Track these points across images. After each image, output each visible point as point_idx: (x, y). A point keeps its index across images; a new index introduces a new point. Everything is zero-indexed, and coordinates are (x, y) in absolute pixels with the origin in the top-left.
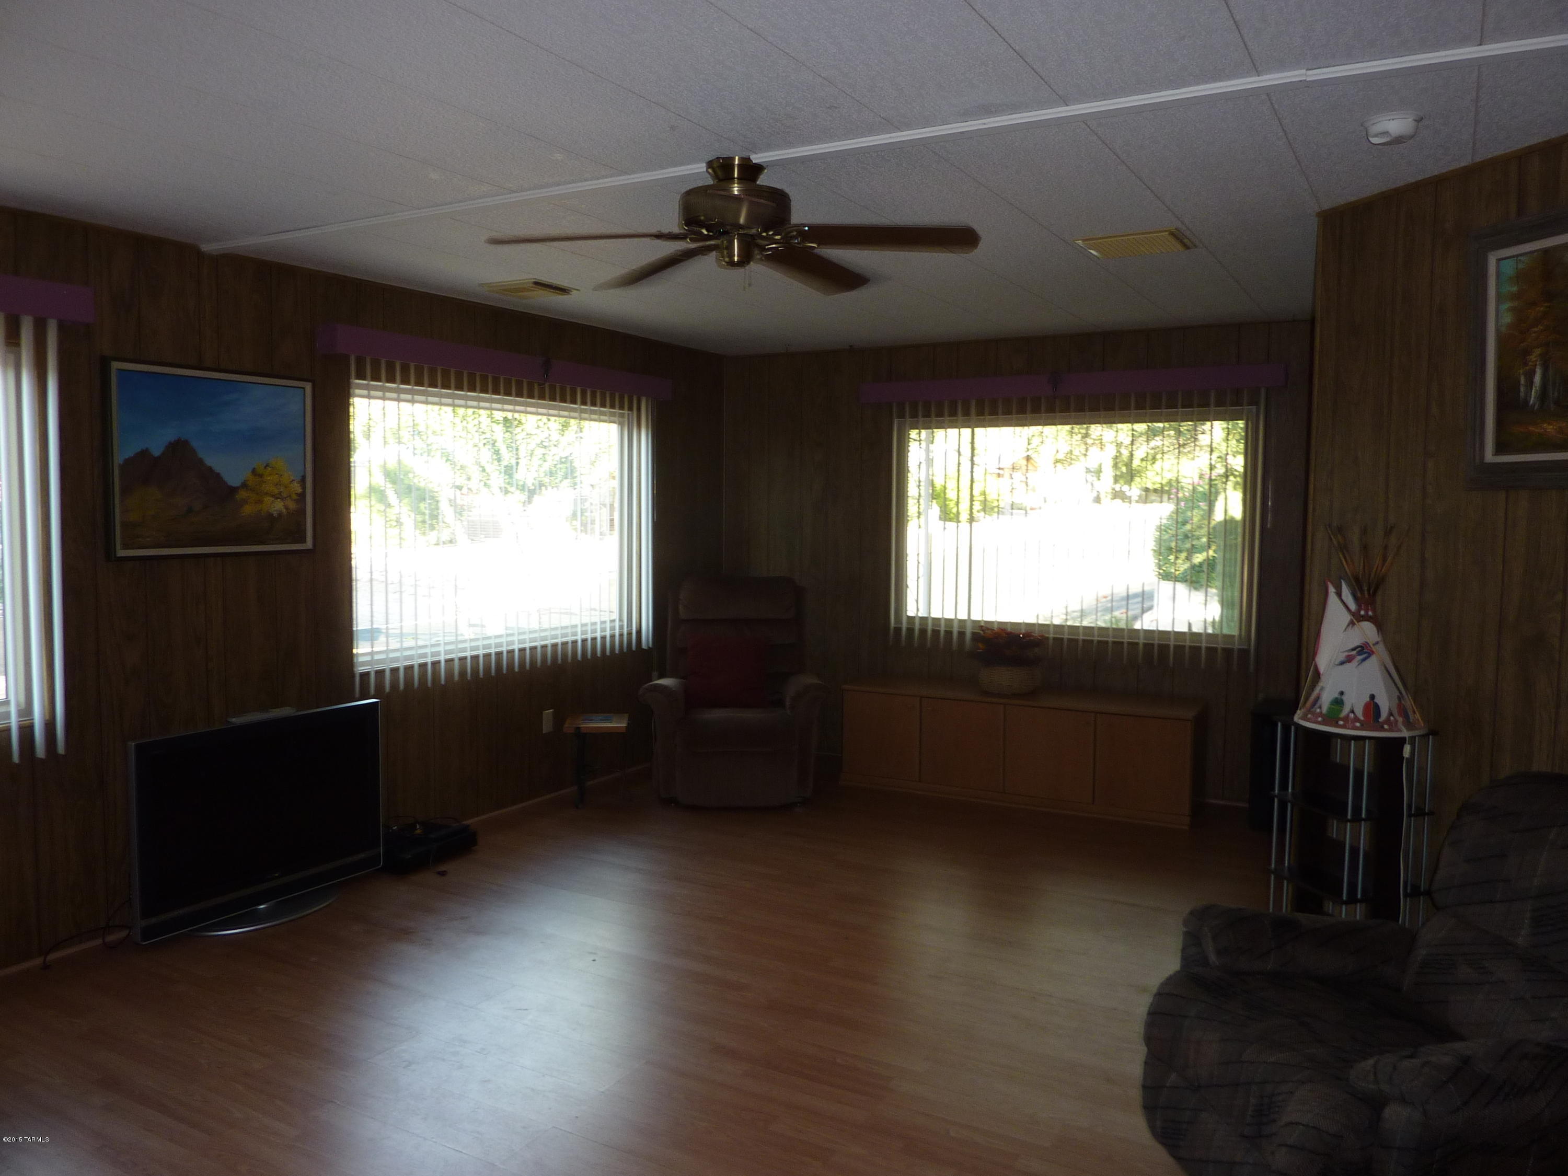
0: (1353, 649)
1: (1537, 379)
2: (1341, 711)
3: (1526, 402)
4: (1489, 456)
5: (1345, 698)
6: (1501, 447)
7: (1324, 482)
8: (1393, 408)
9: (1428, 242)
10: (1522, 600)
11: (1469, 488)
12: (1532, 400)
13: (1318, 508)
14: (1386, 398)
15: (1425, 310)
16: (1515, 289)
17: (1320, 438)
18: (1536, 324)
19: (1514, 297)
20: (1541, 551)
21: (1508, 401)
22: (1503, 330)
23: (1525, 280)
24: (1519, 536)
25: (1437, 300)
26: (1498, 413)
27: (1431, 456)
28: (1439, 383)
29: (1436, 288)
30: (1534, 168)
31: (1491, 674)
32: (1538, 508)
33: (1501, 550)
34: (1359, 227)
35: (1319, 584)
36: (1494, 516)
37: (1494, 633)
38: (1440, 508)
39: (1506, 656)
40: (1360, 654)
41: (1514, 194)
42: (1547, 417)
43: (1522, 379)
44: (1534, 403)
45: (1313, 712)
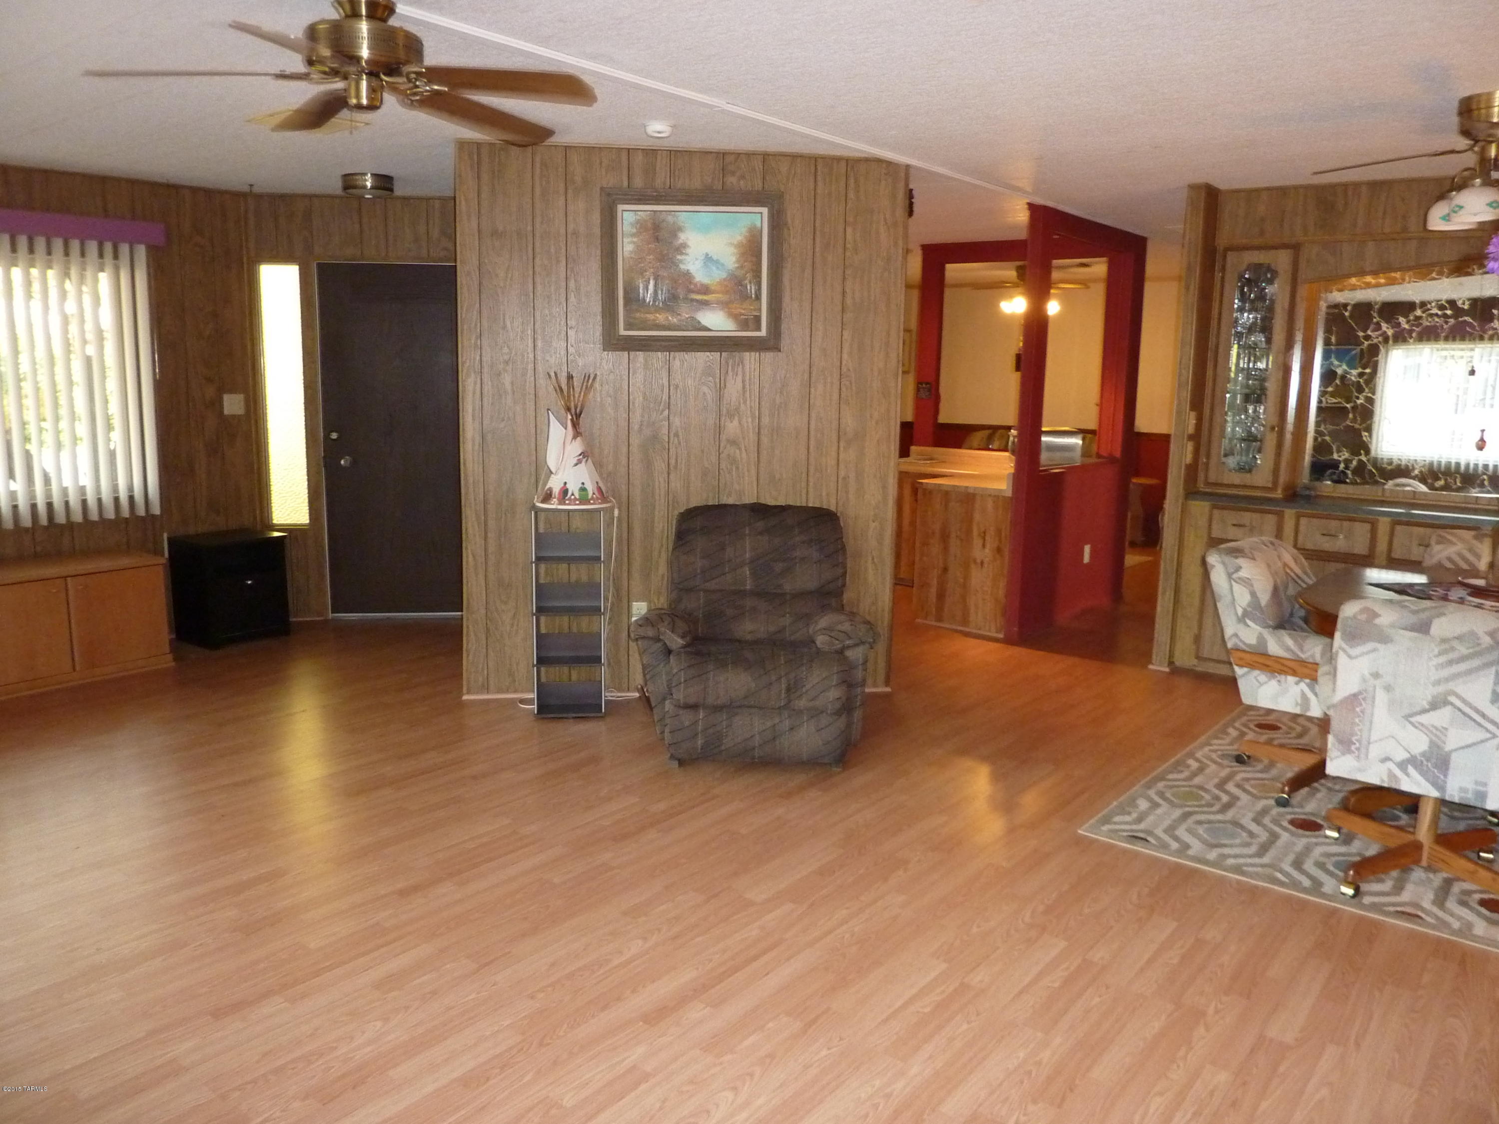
0: (580, 455)
1: (651, 287)
2: (588, 495)
3: (644, 300)
4: (623, 332)
6: (629, 326)
7: (473, 342)
8: (538, 294)
9: (562, 185)
10: (643, 416)
11: (604, 350)
12: (648, 300)
13: (468, 361)
14: (531, 288)
15: (563, 231)
16: (634, 230)
17: (466, 310)
18: (649, 254)
19: (633, 235)
20: (654, 387)
21: (632, 298)
22: (626, 254)
23: (641, 227)
24: (638, 379)
25: (571, 227)
26: (625, 305)
27: (571, 328)
28: (575, 281)
29: (570, 218)
30: (639, 159)
31: (624, 461)
32: (650, 363)
33: (626, 387)
34: (497, 160)
35: (473, 416)
36: (621, 367)
37: (625, 437)
38: (580, 362)
39: (634, 449)
40: (584, 457)
41: (625, 172)
42: (658, 310)
43: (641, 286)
44: (650, 301)
45: (570, 499)
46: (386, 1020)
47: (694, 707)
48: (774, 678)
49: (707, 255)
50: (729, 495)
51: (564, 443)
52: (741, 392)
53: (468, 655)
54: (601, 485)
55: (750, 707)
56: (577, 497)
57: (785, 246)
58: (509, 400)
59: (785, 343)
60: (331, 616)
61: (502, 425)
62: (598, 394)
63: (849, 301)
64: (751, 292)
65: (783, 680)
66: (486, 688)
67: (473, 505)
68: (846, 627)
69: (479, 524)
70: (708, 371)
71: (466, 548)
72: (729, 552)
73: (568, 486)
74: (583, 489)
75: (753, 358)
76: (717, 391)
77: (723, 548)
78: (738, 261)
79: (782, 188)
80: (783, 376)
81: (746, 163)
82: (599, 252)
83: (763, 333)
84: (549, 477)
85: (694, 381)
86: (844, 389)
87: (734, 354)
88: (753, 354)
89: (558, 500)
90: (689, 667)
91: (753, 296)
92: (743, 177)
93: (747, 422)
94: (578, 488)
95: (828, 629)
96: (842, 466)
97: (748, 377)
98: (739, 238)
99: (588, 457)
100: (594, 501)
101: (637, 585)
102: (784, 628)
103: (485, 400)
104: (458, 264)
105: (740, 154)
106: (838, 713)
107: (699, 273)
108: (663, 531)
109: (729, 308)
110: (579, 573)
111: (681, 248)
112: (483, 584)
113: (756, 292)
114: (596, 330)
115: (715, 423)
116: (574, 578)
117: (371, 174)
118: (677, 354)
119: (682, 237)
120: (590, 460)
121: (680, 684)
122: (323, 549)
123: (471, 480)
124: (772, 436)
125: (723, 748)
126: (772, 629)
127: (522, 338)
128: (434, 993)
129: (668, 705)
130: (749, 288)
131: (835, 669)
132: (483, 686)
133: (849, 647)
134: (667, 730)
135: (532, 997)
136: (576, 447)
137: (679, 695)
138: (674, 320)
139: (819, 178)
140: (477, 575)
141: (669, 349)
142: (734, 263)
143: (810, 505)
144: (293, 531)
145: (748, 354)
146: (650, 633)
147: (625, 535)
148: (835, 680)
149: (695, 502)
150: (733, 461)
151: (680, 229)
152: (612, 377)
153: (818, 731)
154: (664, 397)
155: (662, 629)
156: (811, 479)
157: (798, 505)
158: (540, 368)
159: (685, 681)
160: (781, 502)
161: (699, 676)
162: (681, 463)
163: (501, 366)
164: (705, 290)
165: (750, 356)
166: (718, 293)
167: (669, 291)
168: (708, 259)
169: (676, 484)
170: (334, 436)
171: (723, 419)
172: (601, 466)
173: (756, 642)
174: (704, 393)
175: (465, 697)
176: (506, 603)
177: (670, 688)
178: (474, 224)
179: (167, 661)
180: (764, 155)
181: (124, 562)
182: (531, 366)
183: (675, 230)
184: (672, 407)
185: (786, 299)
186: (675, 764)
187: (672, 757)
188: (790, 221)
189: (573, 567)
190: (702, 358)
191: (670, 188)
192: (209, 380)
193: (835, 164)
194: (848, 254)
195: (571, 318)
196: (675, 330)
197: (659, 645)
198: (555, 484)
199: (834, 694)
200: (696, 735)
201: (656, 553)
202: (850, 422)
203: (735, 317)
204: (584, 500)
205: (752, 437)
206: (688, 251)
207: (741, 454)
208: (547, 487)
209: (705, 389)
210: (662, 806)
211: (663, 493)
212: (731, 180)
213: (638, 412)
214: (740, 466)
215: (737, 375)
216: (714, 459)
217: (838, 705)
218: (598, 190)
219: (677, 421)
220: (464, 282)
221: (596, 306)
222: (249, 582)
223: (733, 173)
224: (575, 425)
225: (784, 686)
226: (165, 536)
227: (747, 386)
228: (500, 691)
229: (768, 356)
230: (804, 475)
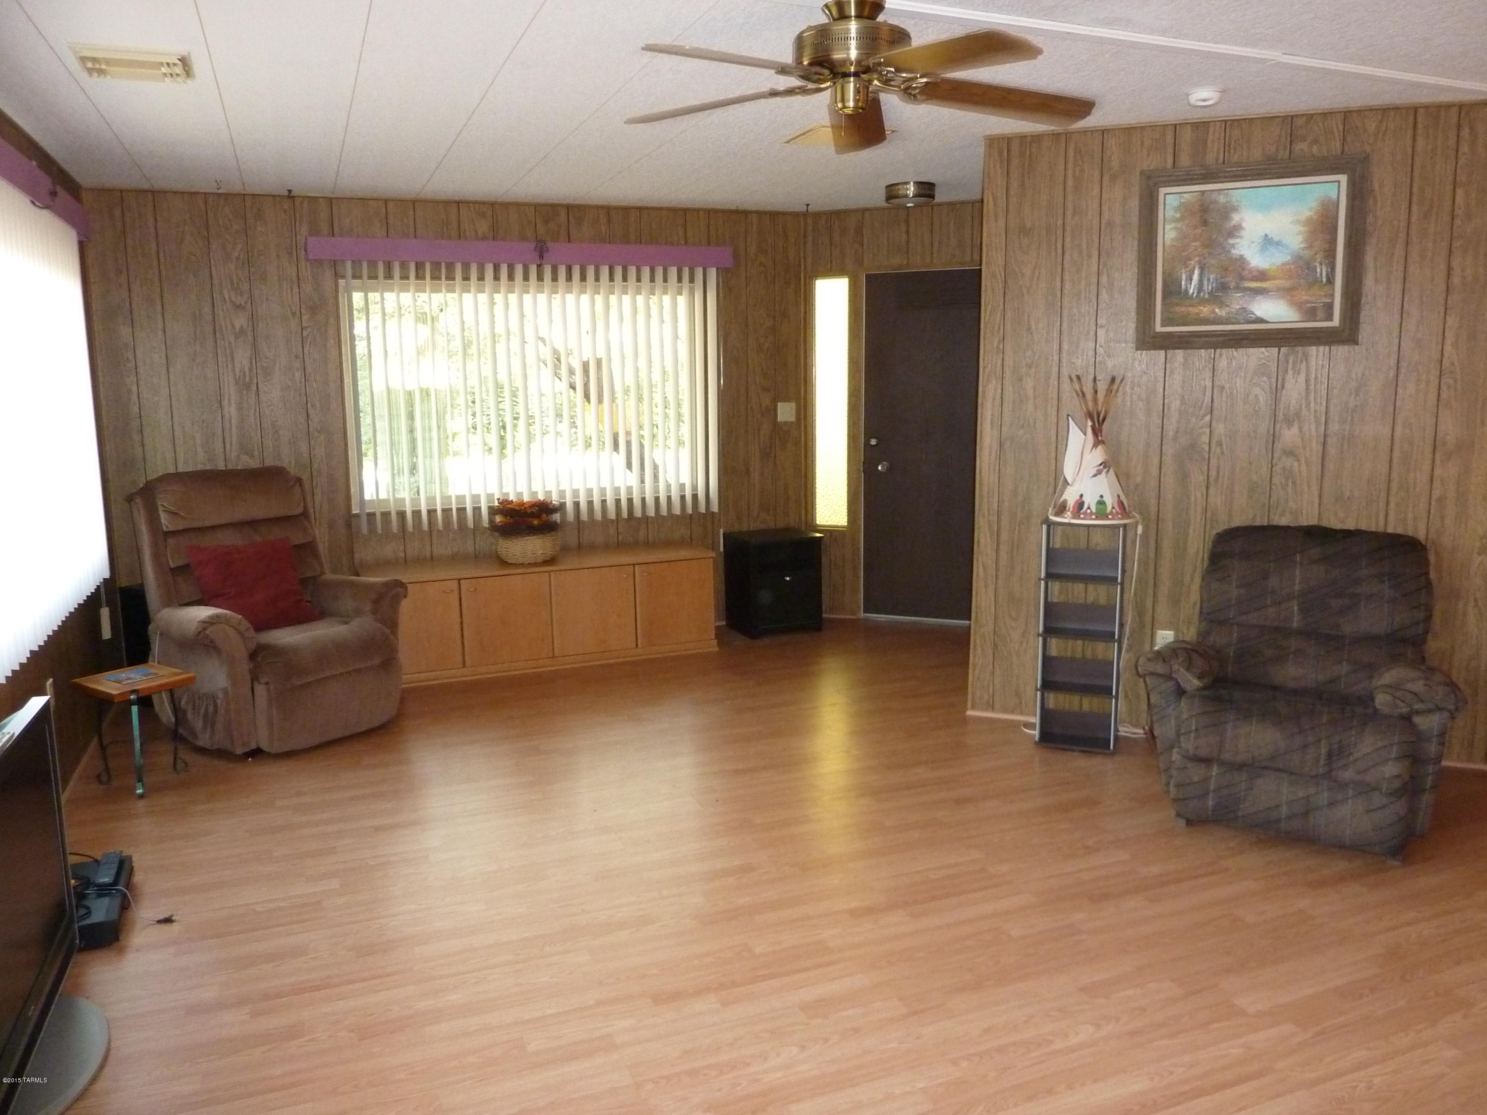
0: (1101, 465)
1: (1196, 277)
2: (1106, 509)
3: (1186, 291)
4: (1159, 328)
5: (1105, 499)
6: (1166, 322)
7: (995, 345)
8: (1066, 292)
9: (1097, 173)
10: (1178, 422)
11: (1137, 349)
12: (1191, 291)
13: (990, 365)
14: (1058, 284)
15: (1096, 222)
16: (1178, 215)
17: (990, 312)
18: (1195, 240)
19: (1177, 220)
20: (1194, 389)
21: (1173, 290)
22: (1168, 243)
23: (1186, 210)
24: (1176, 380)
25: (1106, 216)
26: (1164, 298)
27: (1102, 327)
28: (1108, 276)
29: (1105, 208)
30: (1187, 135)
31: (1154, 471)
32: (1191, 362)
33: (1162, 390)
34: (1028, 153)
35: (992, 423)
36: (1156, 368)
37: (1156, 445)
38: (1110, 363)
39: (1168, 460)
40: (1105, 467)
41: (1170, 150)
42: (1203, 302)
43: (1184, 277)
44: (1193, 293)
45: (1085, 513)
46: (803, 1048)
47: (1206, 761)
48: (1311, 739)
49: (1266, 235)
50: (1282, 514)
51: (1082, 453)
52: (1304, 394)
53: (974, 670)
54: (1123, 498)
55: (1278, 770)
56: (1094, 511)
57: (1370, 219)
58: (1030, 405)
59: (1365, 332)
60: (862, 615)
61: (1021, 432)
62: (1128, 398)
63: (1456, 280)
64: (1321, 274)
65: (1323, 743)
66: (991, 707)
67: (986, 515)
68: (1418, 686)
69: (991, 534)
70: (1262, 370)
71: (977, 560)
72: (1274, 582)
73: (1084, 498)
74: (1101, 503)
75: (1321, 354)
76: (1271, 393)
77: (1266, 577)
78: (1305, 240)
79: (1368, 148)
80: (1360, 375)
81: (1321, 124)
82: (1136, 243)
83: (1336, 322)
84: (1065, 488)
85: (1244, 382)
86: (1444, 387)
87: (1297, 349)
88: (1321, 348)
89: (1072, 513)
90: (1203, 713)
91: (1324, 280)
92: (1316, 141)
93: (1310, 429)
94: (1096, 501)
95: (1393, 688)
96: (1437, 483)
97: (1313, 376)
98: (1308, 214)
99: (1110, 467)
100: (1113, 516)
101: (1163, 611)
102: (1339, 678)
103: (1005, 405)
104: (984, 268)
105: (1312, 115)
106: (1397, 794)
107: (1256, 260)
108: (1198, 552)
109: (1292, 296)
110: (1097, 594)
111: (1234, 231)
112: (993, 599)
113: (1327, 274)
114: (1129, 326)
115: (1268, 431)
116: (1090, 599)
117: (914, 183)
118: (1224, 351)
119: (1236, 218)
120: (1111, 471)
121: (1190, 732)
122: (859, 550)
123: (985, 489)
124: (1342, 445)
125: (1240, 814)
126: (1321, 677)
127: (1047, 341)
128: (856, 1030)
129: (1175, 756)
130: (1318, 270)
131: (1396, 739)
132: (988, 702)
133: (1418, 712)
134: (1172, 783)
135: (954, 1063)
136: (1097, 456)
137: (1189, 745)
138: (1221, 312)
139: (1420, 131)
140: (986, 587)
141: (1215, 346)
142: (1301, 243)
143: (1390, 530)
144: (832, 533)
145: (1314, 348)
146: (1160, 668)
147: (1152, 554)
148: (1395, 751)
149: (1238, 521)
150: (1288, 474)
151: (1235, 209)
152: (1145, 378)
153: (1368, 811)
154: (1205, 401)
155: (1176, 667)
156: (1393, 500)
157: (1374, 530)
158: (1065, 372)
159: (1196, 730)
160: (1350, 525)
161: (1215, 725)
162: (1223, 477)
163: (1024, 370)
164: (1262, 276)
165: (1318, 351)
166: (1279, 279)
167: (1217, 280)
168: (1268, 242)
169: (1217, 500)
170: (873, 442)
171: (1278, 426)
172: (1128, 476)
173: (1295, 692)
174: (1256, 396)
175: (970, 713)
176: (1015, 620)
177: (1178, 734)
178: (1001, 223)
179: (713, 646)
180: (1345, 112)
181: (683, 554)
182: (1055, 369)
183: (1227, 211)
184: (1215, 412)
185: (1369, 282)
186: (1182, 823)
187: (1178, 815)
188: (1376, 186)
189: (1091, 587)
190: (1255, 356)
191: (1224, 163)
192: (766, 390)
193: (1443, 113)
194: (1458, 222)
195: (1101, 317)
196: (1222, 324)
197: (1171, 684)
198: (1070, 496)
199: (1391, 769)
200: (1207, 794)
201: (1187, 578)
202: (1450, 429)
203: (1298, 305)
204: (1101, 513)
205: (1316, 447)
206: (1243, 233)
207: (1299, 466)
208: (1062, 499)
209: (1257, 390)
210: (1155, 870)
211: (1199, 509)
212: (1301, 147)
213: (1174, 420)
214: (1298, 482)
215: (1299, 373)
216: (1265, 471)
217: (1396, 784)
218: (1138, 174)
219: (1220, 429)
220: (989, 285)
221: (1130, 302)
222: (788, 579)
223: (1304, 139)
224: (1096, 432)
225: (1324, 751)
226: (722, 531)
227: (1312, 387)
228: (1005, 710)
229: (1341, 351)
230: (1383, 494)
